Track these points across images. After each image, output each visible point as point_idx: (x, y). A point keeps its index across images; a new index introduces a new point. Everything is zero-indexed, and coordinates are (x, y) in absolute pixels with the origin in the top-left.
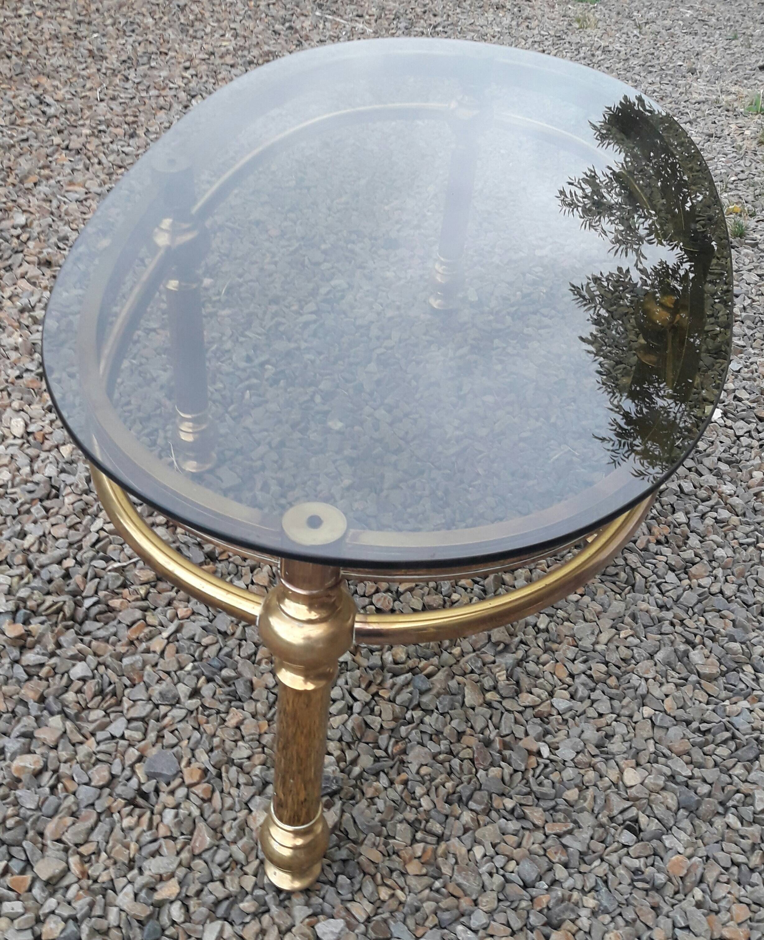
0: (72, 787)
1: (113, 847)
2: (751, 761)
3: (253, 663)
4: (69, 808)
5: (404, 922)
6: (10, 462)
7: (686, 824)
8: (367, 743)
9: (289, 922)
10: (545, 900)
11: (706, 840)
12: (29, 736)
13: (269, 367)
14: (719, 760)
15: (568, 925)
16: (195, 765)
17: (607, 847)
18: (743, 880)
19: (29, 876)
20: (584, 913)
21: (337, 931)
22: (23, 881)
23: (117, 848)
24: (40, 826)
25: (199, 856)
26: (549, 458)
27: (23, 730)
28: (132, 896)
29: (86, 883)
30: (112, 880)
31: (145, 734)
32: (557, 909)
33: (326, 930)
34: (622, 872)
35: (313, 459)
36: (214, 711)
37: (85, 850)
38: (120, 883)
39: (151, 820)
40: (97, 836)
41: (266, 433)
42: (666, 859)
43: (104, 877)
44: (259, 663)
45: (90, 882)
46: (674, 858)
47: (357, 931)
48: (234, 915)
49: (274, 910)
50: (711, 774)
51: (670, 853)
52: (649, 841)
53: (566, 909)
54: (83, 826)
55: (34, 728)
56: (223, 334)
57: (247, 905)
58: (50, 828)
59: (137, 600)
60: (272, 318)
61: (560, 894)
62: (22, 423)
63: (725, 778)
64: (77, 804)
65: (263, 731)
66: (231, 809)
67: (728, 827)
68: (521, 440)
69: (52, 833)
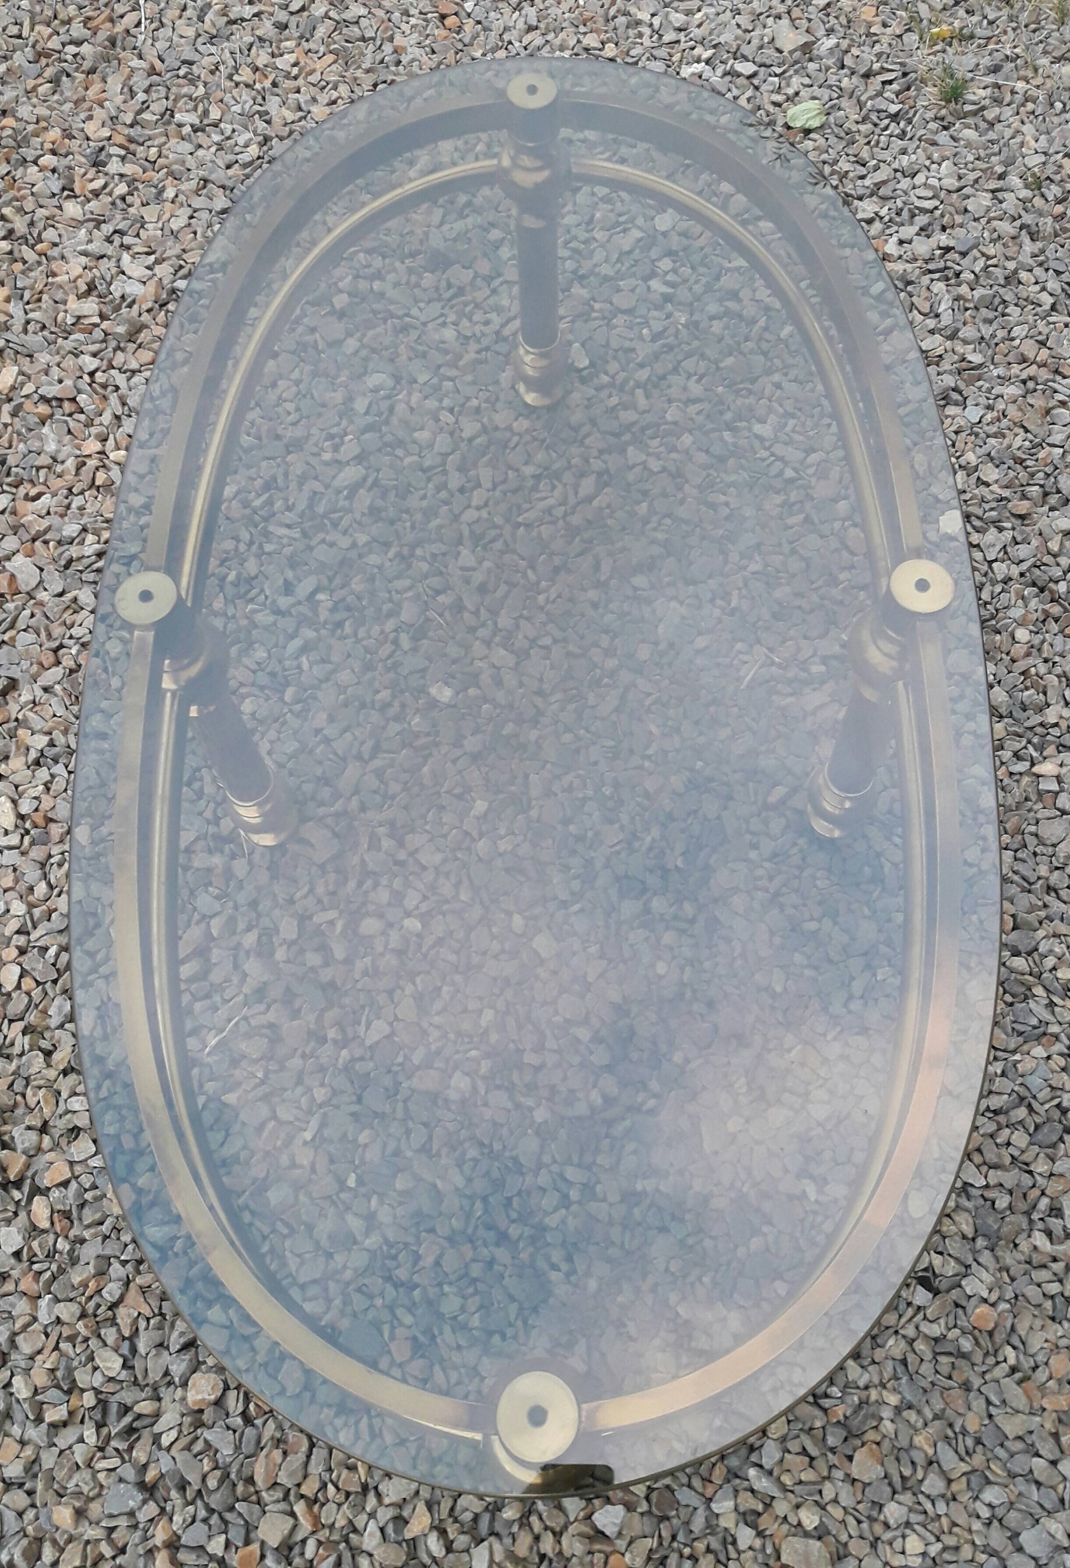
0: (264, 1403)
1: (339, 1476)
2: (1054, 1146)
3: (431, 1157)
4: (272, 1438)
5: (689, 1486)
6: (17, 881)
7: (986, 1257)
8: (598, 1244)
9: (562, 1520)
10: (840, 1412)
11: (1012, 1273)
12: (190, 1345)
13: (320, 597)
14: (1016, 1153)
15: (871, 1436)
16: (400, 1332)
17: (900, 1316)
18: (1059, 1316)
19: (255, 1547)
20: (886, 1413)
21: (618, 1521)
22: (251, 1553)
23: (343, 1477)
24: (246, 1472)
25: (440, 1459)
26: (739, 680)
27: (182, 1340)
28: (379, 1534)
29: (323, 1535)
30: (350, 1522)
31: (329, 1301)
32: (856, 1422)
33: (606, 1521)
34: (922, 1347)
35: (425, 769)
36: (401, 1246)
37: (309, 1489)
38: (360, 1521)
39: (371, 1427)
40: (316, 1468)
41: (348, 735)
42: (969, 1310)
43: (341, 1522)
44: (438, 1154)
45: (327, 1532)
46: (978, 1311)
47: (639, 1510)
48: (498, 1527)
50: (1009, 1178)
51: (973, 1301)
52: (948, 1291)
53: (866, 1417)
54: (295, 1459)
55: (195, 1331)
56: (238, 540)
57: (509, 1514)
58: (259, 1471)
59: (256, 1086)
60: (301, 484)
61: (856, 1398)
62: (9, 804)
63: (1027, 1180)
64: (279, 1427)
65: (468, 1260)
66: (459, 1383)
67: (1035, 1248)
68: (698, 652)
69: (264, 1481)
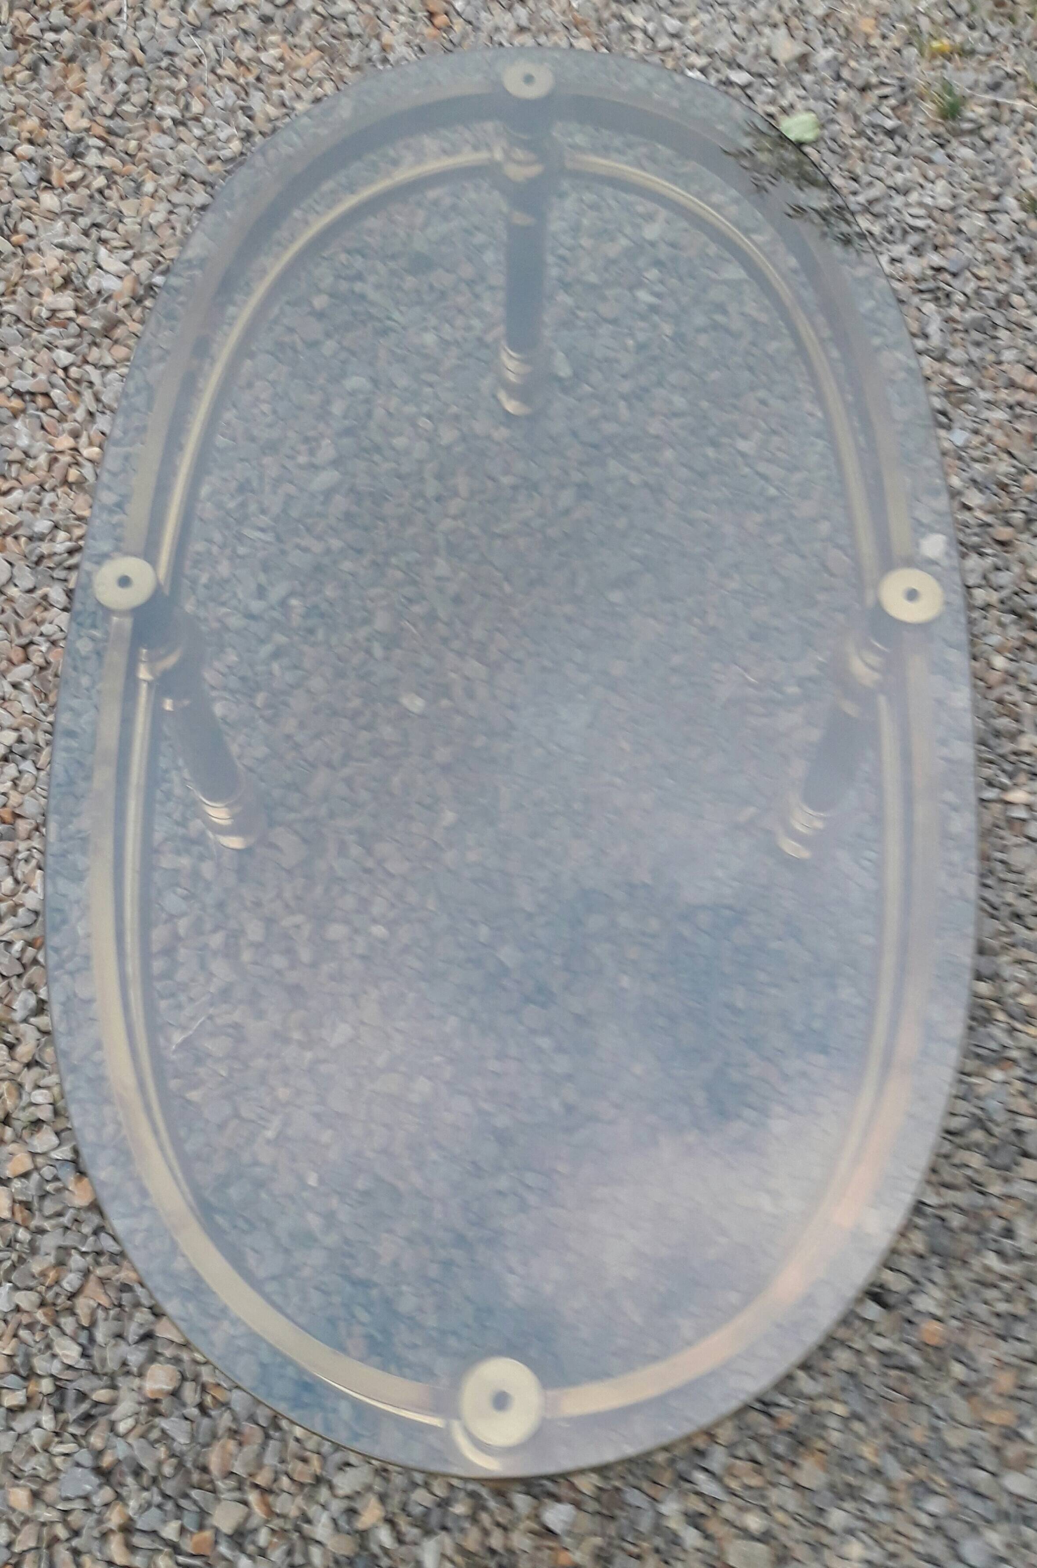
0: (221, 1396)
1: (293, 1468)
2: (1008, 1168)
4: (228, 1429)
5: (638, 1488)
9: (511, 1517)
10: (788, 1420)
11: (962, 1291)
12: (148, 1336)
13: (293, 602)
14: (971, 1174)
15: (816, 1444)
19: (209, 1533)
20: (833, 1423)
21: (567, 1520)
22: (205, 1539)
23: (296, 1468)
24: (201, 1461)
27: (140, 1332)
28: (331, 1524)
29: (276, 1524)
30: (303, 1512)
32: (803, 1431)
33: (554, 1519)
34: (871, 1360)
35: (395, 779)
37: (262, 1479)
38: (313, 1510)
40: (270, 1459)
41: (319, 743)
42: (919, 1326)
43: (294, 1512)
45: (280, 1521)
46: (927, 1326)
47: (588, 1509)
48: (448, 1522)
49: (492, 1504)
50: (963, 1198)
51: (923, 1317)
52: (899, 1307)
54: (250, 1450)
55: (152, 1323)
57: (460, 1509)
58: (214, 1461)
59: (220, 1084)
63: (980, 1201)
64: (235, 1419)
67: (986, 1267)
69: (220, 1471)
